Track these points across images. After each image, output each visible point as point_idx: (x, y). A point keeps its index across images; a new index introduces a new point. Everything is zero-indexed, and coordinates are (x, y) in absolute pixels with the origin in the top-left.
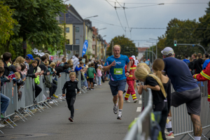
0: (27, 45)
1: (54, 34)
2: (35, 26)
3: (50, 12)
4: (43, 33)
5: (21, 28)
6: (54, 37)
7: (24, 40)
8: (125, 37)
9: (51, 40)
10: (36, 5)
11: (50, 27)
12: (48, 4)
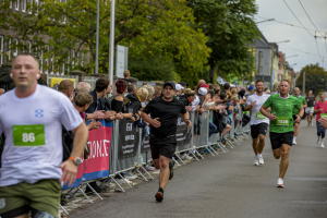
0: (215, 74)
1: (245, 63)
2: (225, 53)
3: (242, 39)
4: (234, 61)
5: (211, 54)
6: (246, 66)
7: (212, 67)
8: (320, 66)
9: (242, 68)
10: (228, 30)
11: (241, 55)
12: (241, 30)
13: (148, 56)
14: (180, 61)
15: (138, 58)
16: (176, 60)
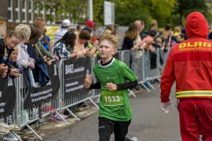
13: (130, 8)
14: (154, 11)
15: (123, 10)
16: (151, 11)
